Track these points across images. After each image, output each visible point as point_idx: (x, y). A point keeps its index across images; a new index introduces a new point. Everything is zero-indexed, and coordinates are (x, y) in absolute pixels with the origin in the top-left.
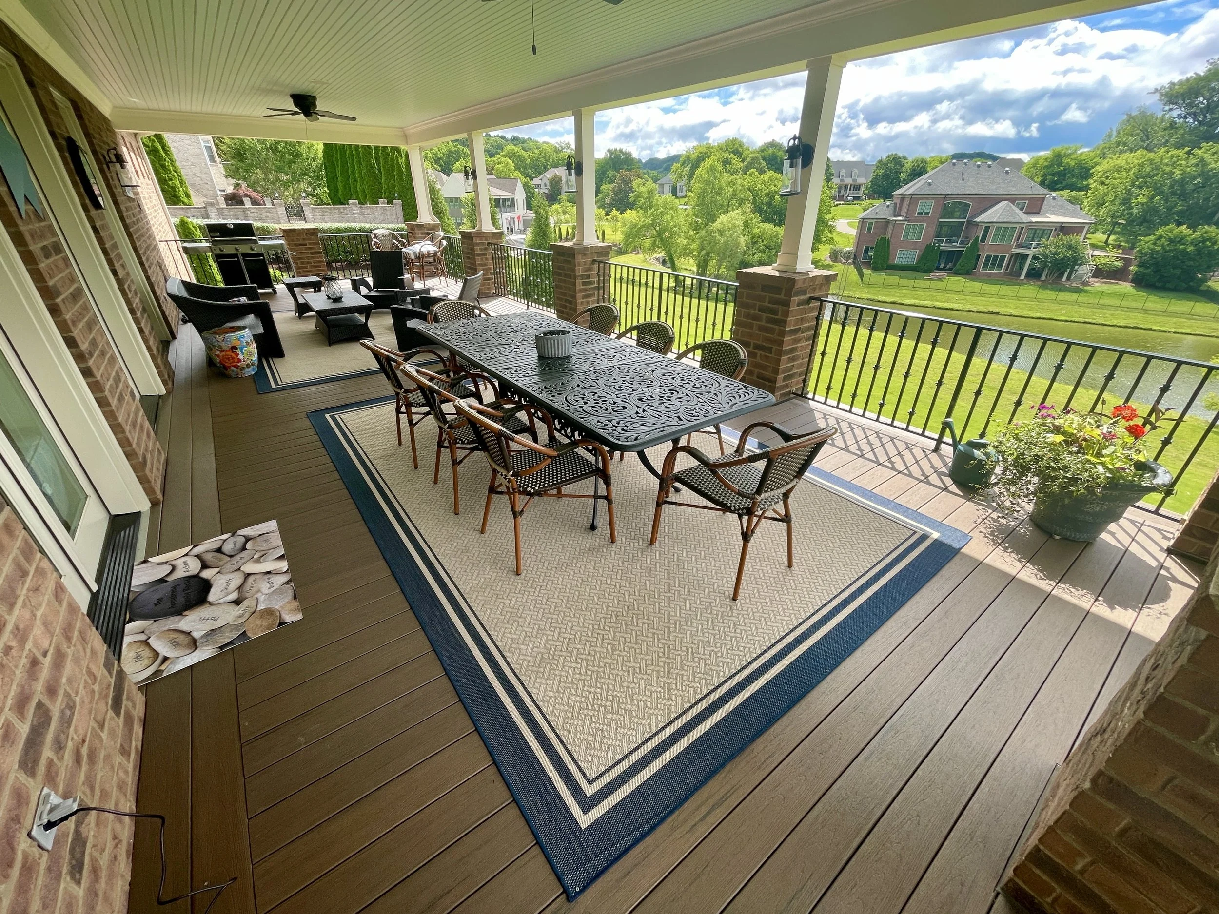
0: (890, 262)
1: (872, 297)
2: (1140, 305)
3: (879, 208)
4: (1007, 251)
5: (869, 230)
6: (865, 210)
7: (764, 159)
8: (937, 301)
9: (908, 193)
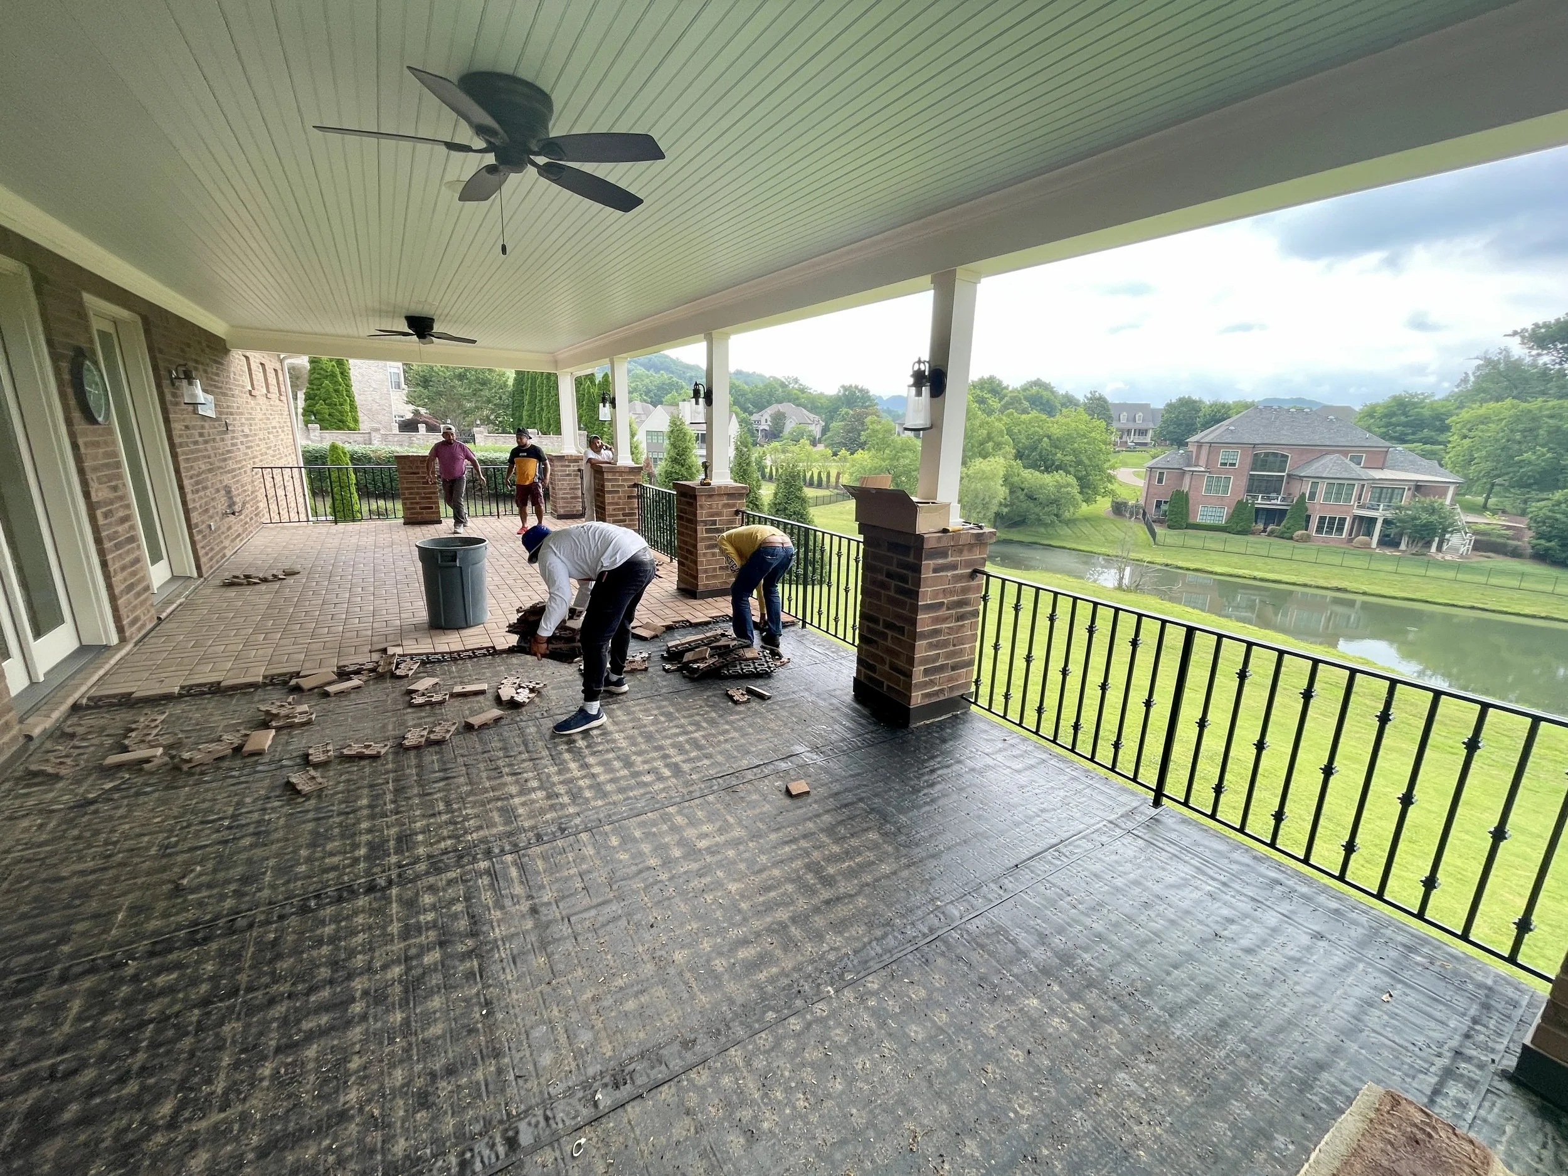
0: (1191, 521)
1: (1169, 562)
2: (1550, 588)
3: (1169, 456)
4: (1347, 512)
5: (1160, 481)
6: (1154, 458)
7: (1026, 398)
8: (1258, 570)
9: (1206, 440)
